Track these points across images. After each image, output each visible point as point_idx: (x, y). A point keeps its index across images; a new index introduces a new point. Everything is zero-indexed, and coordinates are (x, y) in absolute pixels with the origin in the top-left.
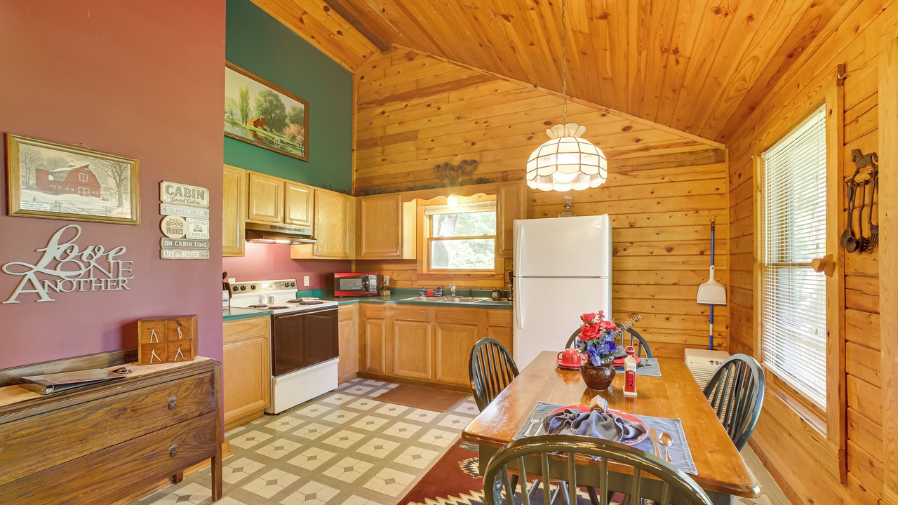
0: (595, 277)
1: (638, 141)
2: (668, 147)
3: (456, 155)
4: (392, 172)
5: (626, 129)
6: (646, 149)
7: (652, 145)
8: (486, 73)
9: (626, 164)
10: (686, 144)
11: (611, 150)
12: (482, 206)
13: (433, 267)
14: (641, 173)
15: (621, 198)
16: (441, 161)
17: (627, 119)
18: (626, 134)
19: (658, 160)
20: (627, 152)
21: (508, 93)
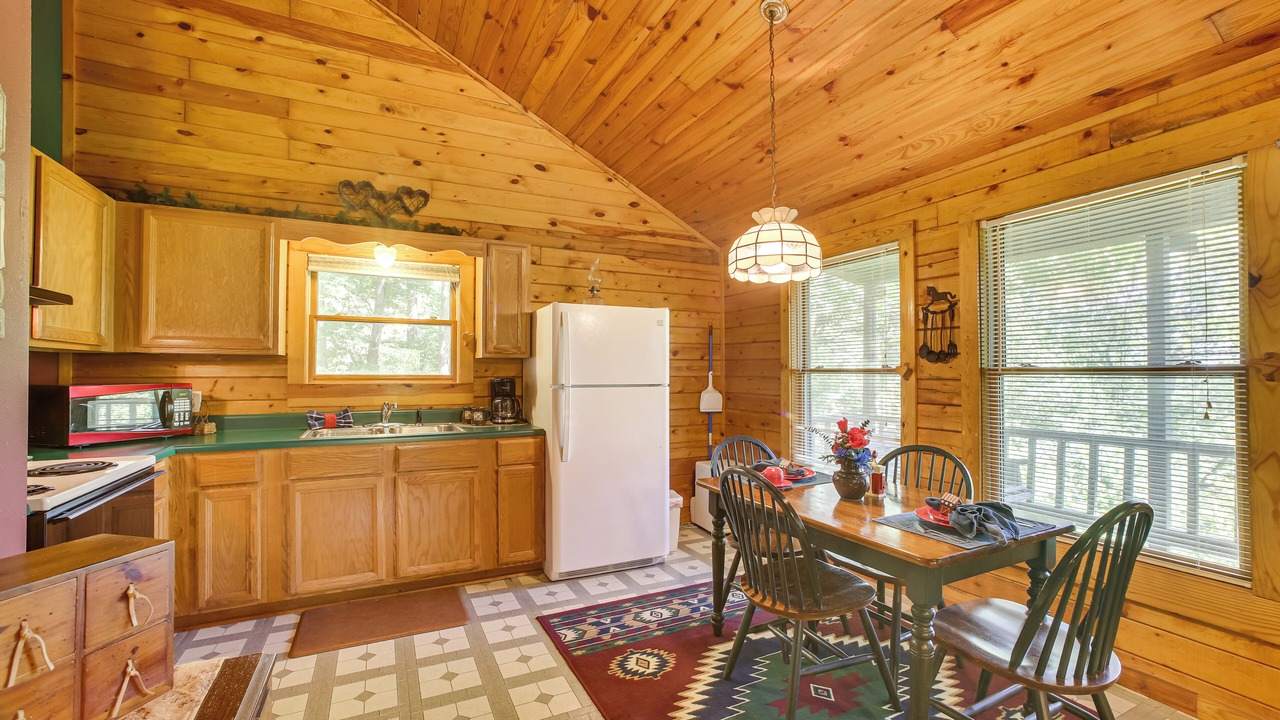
0: (650, 385)
1: (645, 222)
2: (673, 237)
3: (382, 174)
4: (213, 166)
5: (633, 205)
6: (653, 234)
7: (659, 231)
8: (446, 54)
9: (634, 247)
10: (689, 238)
11: (617, 226)
12: (432, 270)
13: (320, 370)
14: (650, 261)
15: (629, 288)
16: (357, 177)
17: (634, 193)
18: (633, 211)
19: (663, 249)
20: (635, 233)
21: (482, 102)
